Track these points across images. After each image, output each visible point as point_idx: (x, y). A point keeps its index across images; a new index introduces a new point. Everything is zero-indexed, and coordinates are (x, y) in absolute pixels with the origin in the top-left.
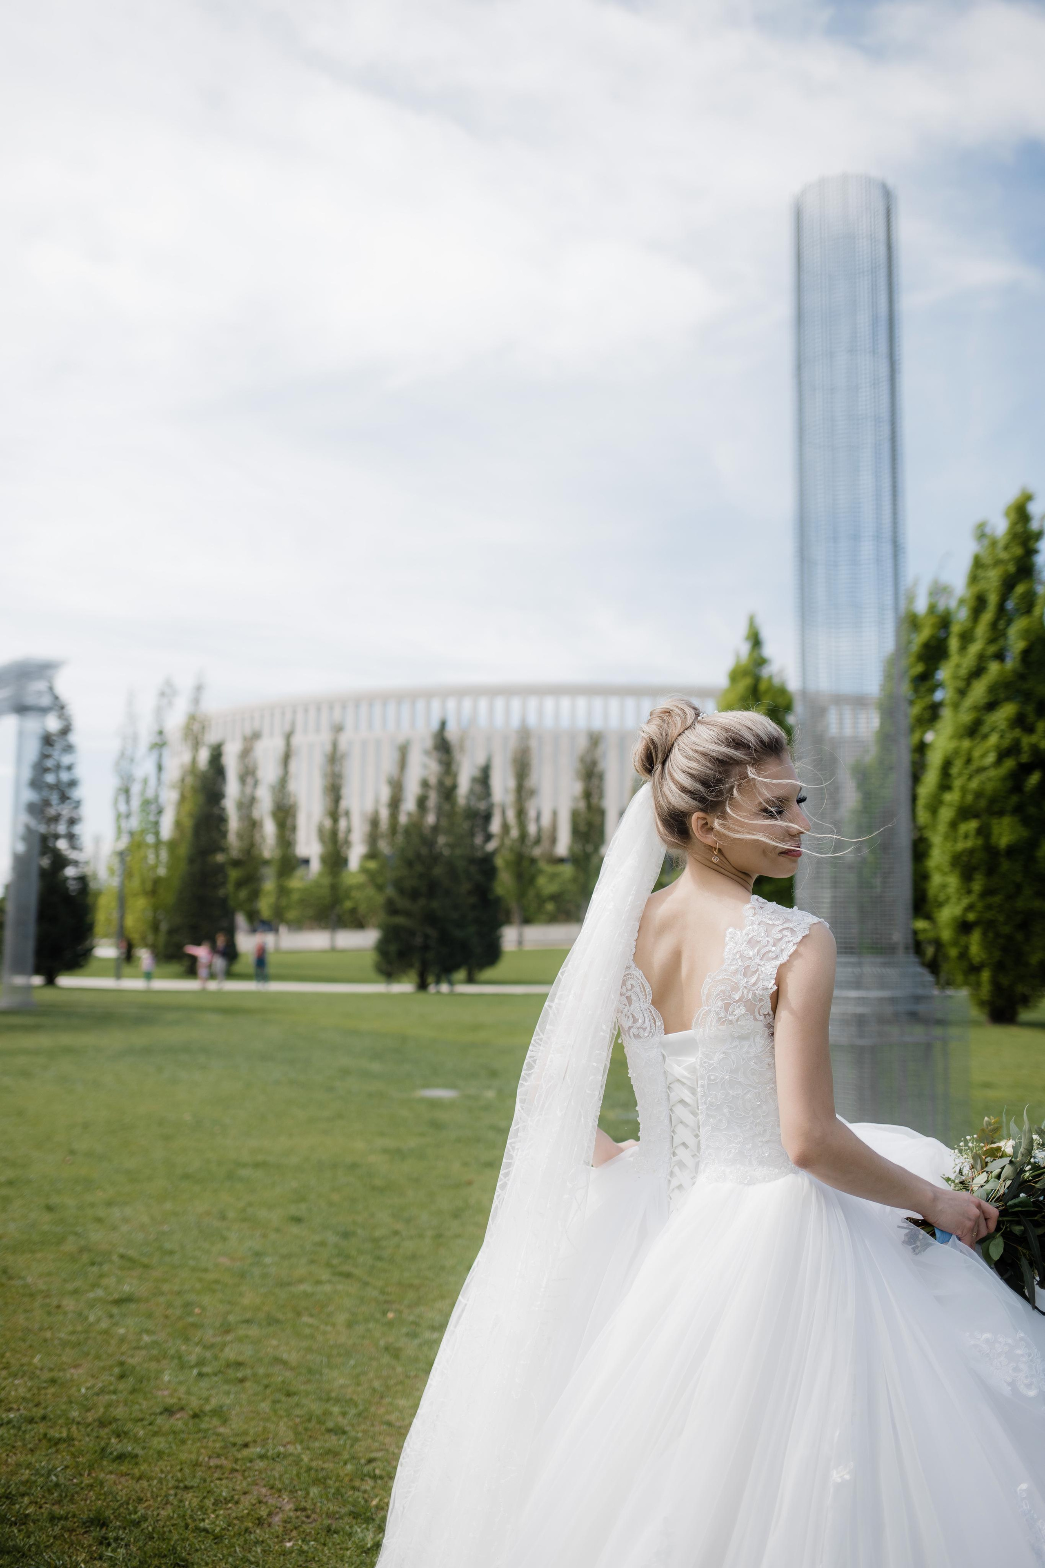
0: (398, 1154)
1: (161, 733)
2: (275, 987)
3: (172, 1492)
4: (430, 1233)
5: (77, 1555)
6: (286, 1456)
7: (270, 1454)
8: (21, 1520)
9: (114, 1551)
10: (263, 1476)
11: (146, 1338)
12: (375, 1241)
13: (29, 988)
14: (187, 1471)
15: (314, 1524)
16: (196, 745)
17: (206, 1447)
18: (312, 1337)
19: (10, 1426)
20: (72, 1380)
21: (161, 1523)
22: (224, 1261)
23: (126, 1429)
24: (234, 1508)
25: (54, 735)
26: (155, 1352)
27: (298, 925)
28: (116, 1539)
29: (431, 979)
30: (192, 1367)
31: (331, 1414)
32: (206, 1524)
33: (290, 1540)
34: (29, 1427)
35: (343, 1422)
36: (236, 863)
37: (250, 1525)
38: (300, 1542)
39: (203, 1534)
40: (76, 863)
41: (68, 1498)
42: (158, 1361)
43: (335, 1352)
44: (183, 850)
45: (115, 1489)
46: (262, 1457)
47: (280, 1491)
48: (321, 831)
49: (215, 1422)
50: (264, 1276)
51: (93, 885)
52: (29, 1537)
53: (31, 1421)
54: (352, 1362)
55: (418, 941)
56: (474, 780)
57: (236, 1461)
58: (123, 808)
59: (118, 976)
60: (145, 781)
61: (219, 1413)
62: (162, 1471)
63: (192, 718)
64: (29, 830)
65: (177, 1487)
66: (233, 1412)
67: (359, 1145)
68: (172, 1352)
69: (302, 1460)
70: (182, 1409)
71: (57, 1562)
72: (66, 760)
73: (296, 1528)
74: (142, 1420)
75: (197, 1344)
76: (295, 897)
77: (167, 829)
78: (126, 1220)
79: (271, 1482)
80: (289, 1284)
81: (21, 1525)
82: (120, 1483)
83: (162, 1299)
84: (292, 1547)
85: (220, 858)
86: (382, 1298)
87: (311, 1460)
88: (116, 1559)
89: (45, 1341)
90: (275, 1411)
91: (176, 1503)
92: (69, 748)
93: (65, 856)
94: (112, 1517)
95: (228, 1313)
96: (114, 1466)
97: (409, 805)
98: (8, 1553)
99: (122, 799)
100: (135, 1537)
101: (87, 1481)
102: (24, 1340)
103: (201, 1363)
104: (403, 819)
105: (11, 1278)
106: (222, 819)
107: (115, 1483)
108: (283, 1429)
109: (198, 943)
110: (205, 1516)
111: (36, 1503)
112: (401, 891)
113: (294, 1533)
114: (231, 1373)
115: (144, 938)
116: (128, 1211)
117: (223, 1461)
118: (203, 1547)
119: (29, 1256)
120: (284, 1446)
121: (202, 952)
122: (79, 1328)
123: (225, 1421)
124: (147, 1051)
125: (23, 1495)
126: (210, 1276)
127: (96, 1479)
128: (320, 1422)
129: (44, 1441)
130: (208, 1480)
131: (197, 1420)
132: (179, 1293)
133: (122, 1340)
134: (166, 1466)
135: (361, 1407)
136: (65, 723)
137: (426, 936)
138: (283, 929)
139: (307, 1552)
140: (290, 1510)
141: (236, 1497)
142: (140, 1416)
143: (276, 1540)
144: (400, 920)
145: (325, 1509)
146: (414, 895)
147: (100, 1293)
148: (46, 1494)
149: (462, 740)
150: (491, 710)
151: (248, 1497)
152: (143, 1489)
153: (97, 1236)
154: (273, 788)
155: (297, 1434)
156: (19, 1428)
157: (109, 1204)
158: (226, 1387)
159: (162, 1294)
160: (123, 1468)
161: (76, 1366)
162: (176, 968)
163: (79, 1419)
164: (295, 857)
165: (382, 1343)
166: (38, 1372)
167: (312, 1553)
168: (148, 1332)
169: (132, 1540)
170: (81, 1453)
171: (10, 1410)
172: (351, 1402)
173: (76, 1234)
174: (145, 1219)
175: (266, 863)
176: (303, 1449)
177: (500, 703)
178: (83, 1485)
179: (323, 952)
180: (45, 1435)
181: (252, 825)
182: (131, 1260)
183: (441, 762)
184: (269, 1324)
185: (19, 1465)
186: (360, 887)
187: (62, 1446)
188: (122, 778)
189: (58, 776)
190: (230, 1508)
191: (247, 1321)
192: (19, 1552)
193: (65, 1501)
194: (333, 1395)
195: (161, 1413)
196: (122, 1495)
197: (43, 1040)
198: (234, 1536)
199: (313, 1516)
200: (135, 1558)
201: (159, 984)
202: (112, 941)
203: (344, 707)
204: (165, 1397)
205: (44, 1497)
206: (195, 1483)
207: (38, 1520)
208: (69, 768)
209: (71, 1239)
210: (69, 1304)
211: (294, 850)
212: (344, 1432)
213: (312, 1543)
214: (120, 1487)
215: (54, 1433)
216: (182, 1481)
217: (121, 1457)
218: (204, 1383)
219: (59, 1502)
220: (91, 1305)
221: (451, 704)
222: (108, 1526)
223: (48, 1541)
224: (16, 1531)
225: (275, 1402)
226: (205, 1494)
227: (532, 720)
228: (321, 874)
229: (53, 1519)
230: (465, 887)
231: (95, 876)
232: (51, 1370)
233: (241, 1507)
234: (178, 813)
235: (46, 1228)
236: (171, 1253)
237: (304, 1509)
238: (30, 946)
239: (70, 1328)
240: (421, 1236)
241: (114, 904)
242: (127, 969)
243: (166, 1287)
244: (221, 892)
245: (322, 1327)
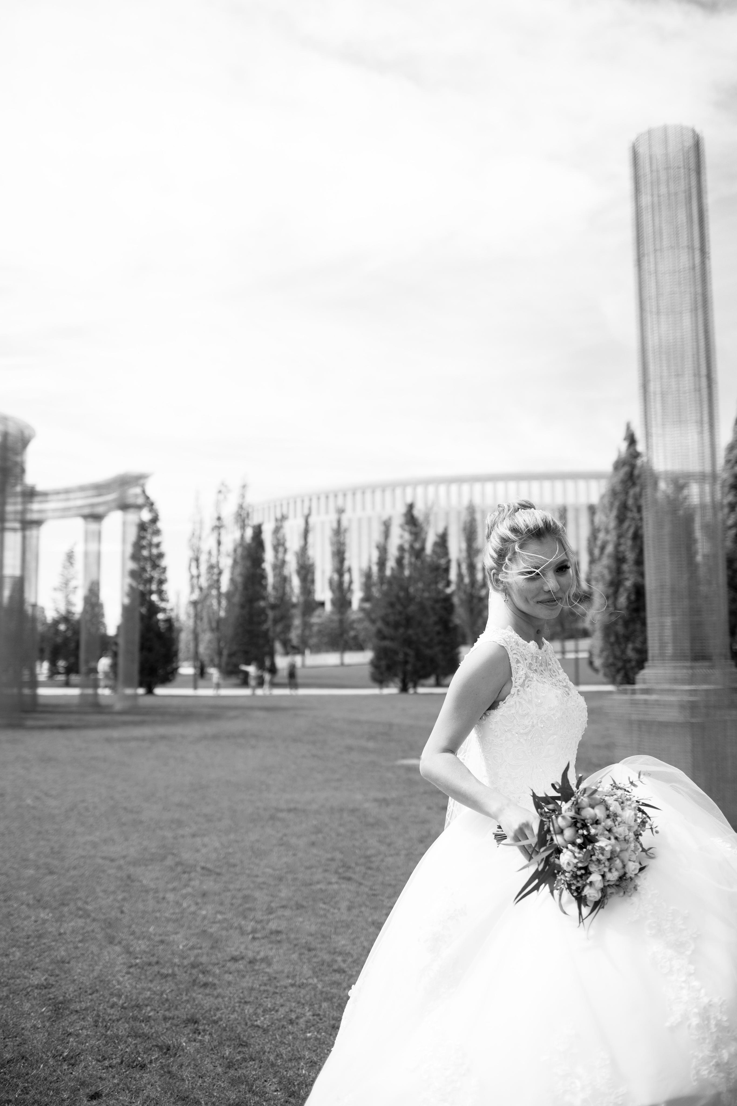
0: (384, 802)
1: (219, 519)
2: (302, 692)
3: (237, 1005)
4: (403, 852)
5: (180, 1039)
6: (307, 985)
7: (297, 983)
8: (146, 1019)
9: (203, 1036)
10: (293, 996)
11: (219, 917)
12: (368, 857)
13: (136, 696)
14: (246, 993)
15: (325, 1024)
16: (243, 527)
17: (258, 980)
18: (325, 916)
19: (137, 967)
20: (174, 941)
21: (231, 1022)
22: (269, 871)
23: (208, 969)
24: (275, 1014)
25: (147, 523)
26: (225, 925)
27: (317, 649)
28: (204, 1030)
29: (410, 685)
30: (248, 934)
31: (336, 961)
32: (258, 1023)
33: (309, 1032)
34: (149, 968)
35: (344, 966)
36: (273, 607)
37: (285, 1023)
38: (316, 1033)
39: (257, 1028)
40: (164, 610)
41: (174, 1007)
42: (227, 930)
43: (339, 925)
44: (237, 599)
45: (202, 1002)
46: (292, 985)
47: (303, 1004)
48: (331, 582)
49: (263, 965)
50: (295, 879)
51: (176, 625)
52: (151, 1028)
53: (150, 964)
54: (350, 931)
55: (401, 657)
56: (436, 544)
57: (276, 987)
58: (195, 572)
59: (195, 687)
60: (210, 553)
61: (267, 961)
62: (231, 993)
63: (241, 507)
64: (131, 587)
65: (240, 1002)
66: (275, 960)
67: (359, 797)
68: (236, 925)
69: (317, 987)
70: (242, 958)
71: (169, 1042)
72: (155, 540)
73: (313, 1025)
74: (218, 964)
75: (251, 920)
76: (315, 629)
77: (225, 585)
78: (205, 845)
79: (298, 999)
80: (311, 884)
81: (146, 1022)
82: (205, 999)
83: (228, 894)
84: (311, 1036)
85: (262, 604)
86: (371, 892)
87: (323, 987)
88: (204, 1041)
89: (156, 918)
90: (301, 959)
91: (239, 1010)
92: (157, 532)
93: (157, 605)
94: (201, 1018)
95: (271, 902)
96: (202, 990)
97: (391, 563)
98: (140, 1037)
99: (194, 564)
100: (215, 1030)
101: (185, 998)
102: (143, 918)
103: (254, 931)
104: (388, 572)
105: (133, 881)
106: (263, 576)
107: (202, 999)
108: (306, 970)
109: (248, 664)
110: (258, 1019)
111: (155, 1010)
112: (387, 623)
113: (312, 1028)
114: (273, 937)
115: (212, 661)
116: (206, 840)
117: (268, 988)
118: (256, 1035)
119: (144, 868)
120: (307, 979)
121: (252, 670)
122: (177, 911)
123: (269, 964)
124: (216, 737)
125: (147, 1006)
126: (260, 880)
127: (190, 997)
128: (329, 966)
129: (158, 976)
130: (259, 998)
131: (252, 965)
132: (239, 890)
133: (204, 918)
134: (233, 990)
135: (355, 957)
136: (154, 515)
137: (406, 655)
138: (307, 652)
139: (320, 1039)
140: (310, 1015)
141: (277, 1008)
142: (216, 961)
143: (301, 1032)
144: (387, 643)
145: (331, 1015)
146: (396, 626)
147: (189, 890)
148: (161, 1005)
149: (427, 516)
150: (448, 493)
151: (284, 1008)
152: (219, 1003)
153: (186, 856)
154: (297, 554)
155: (314, 972)
156: (143, 968)
157: (194, 836)
158: (270, 946)
159: (229, 890)
160: (207, 991)
161: (176, 933)
162: (234, 680)
163: (179, 963)
164: (314, 600)
165: (370, 920)
166: (152, 937)
167: (323, 1039)
168: (221, 913)
169: (213, 1031)
170: (181, 982)
171: (136, 958)
172: (349, 954)
173: (173, 854)
174: (217, 845)
175: (294, 606)
176: (318, 981)
177: (454, 488)
178: (183, 1000)
179: (336, 666)
180: (159, 972)
181: (283, 580)
182: (209, 870)
183: (411, 533)
184: (298, 909)
185: (143, 989)
186: (360, 621)
187: (169, 979)
188: (194, 551)
189: (150, 551)
190: (273, 1014)
191: (284, 907)
192: (146, 1036)
193: (172, 1009)
194: (337, 950)
195: (230, 961)
196: (207, 1006)
197: (146, 731)
198: (275, 1030)
199: (324, 1019)
200: (215, 1040)
201: (224, 692)
202: (191, 663)
203: (345, 495)
204: (232, 951)
205: (159, 1006)
206: (251, 999)
207: (156, 1019)
208: (158, 545)
209: (170, 857)
210: (170, 896)
211: (314, 596)
212: (344, 972)
213: (323, 1034)
214: (205, 1002)
215: (164, 971)
216: (243, 999)
217: (205, 985)
218: (256, 943)
219: (168, 1010)
220: (184, 897)
221: (420, 490)
222: (198, 1023)
223: (163, 1031)
224: (143, 1025)
225: (301, 954)
226: (257, 1006)
227: (477, 501)
228: (332, 613)
229: (165, 1019)
230: (433, 619)
231: (178, 619)
232: (160, 935)
233: (279, 1013)
234: (232, 573)
235: (153, 850)
236: (235, 866)
237: (318, 1015)
238: (135, 668)
239: (171, 911)
240: (398, 854)
241: (191, 637)
242: (201, 682)
243: (231, 887)
244: (265, 627)
245: (332, 910)
